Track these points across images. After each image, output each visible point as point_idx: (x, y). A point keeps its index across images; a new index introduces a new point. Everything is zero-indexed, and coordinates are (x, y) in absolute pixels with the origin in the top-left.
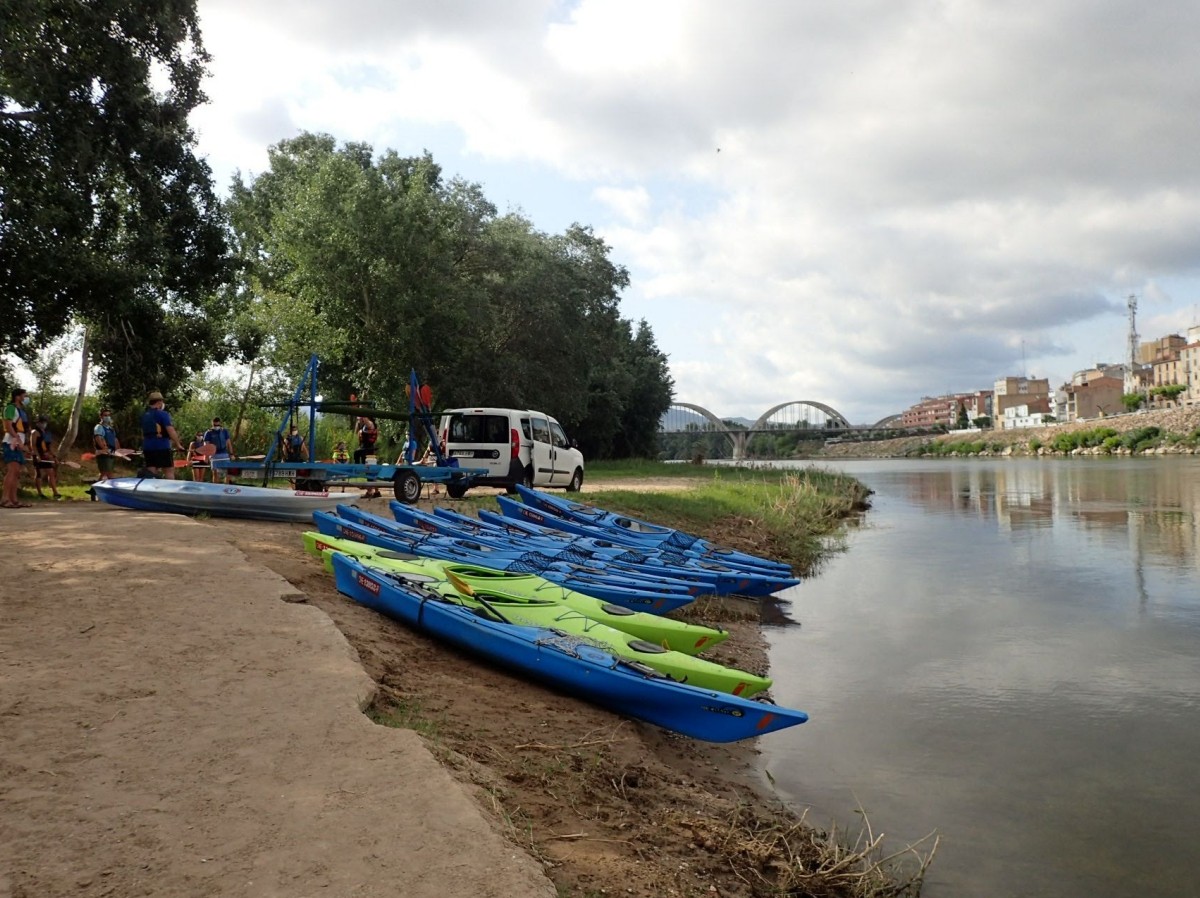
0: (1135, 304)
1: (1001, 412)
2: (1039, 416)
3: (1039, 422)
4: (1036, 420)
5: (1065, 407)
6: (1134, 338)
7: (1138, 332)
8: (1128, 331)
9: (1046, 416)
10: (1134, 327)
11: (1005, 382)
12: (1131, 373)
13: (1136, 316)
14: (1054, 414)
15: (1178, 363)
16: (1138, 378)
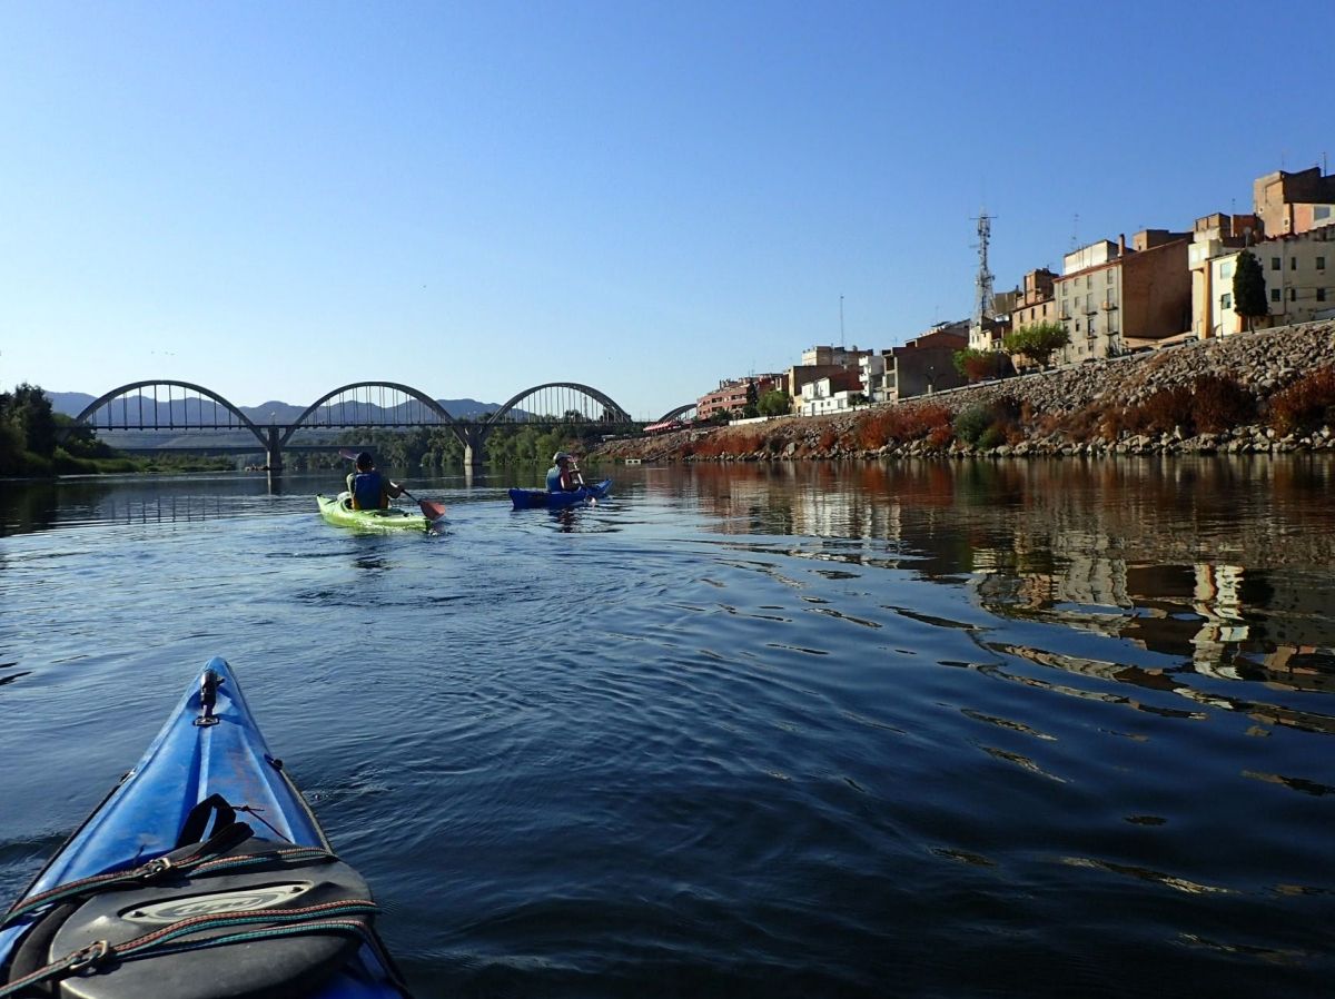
0: (988, 229)
1: (798, 392)
2: (843, 395)
3: (845, 404)
4: (840, 402)
5: (881, 380)
6: (985, 281)
7: (992, 270)
8: (978, 270)
9: (854, 396)
10: (985, 263)
11: (814, 354)
12: (979, 327)
13: (988, 247)
14: (866, 393)
15: (1050, 305)
16: (989, 334)
